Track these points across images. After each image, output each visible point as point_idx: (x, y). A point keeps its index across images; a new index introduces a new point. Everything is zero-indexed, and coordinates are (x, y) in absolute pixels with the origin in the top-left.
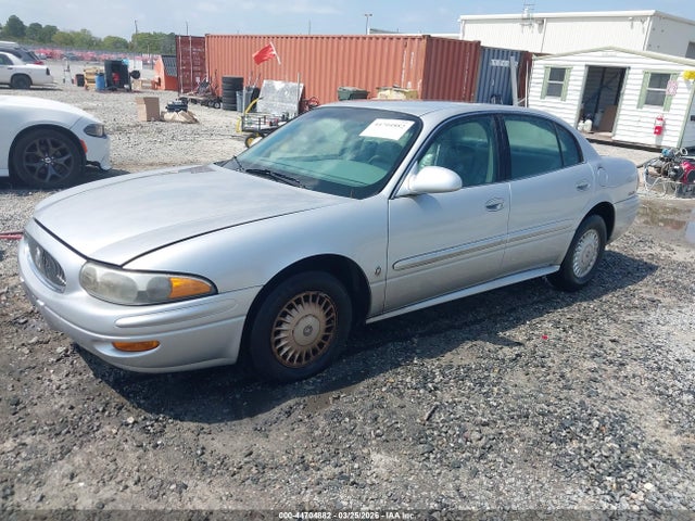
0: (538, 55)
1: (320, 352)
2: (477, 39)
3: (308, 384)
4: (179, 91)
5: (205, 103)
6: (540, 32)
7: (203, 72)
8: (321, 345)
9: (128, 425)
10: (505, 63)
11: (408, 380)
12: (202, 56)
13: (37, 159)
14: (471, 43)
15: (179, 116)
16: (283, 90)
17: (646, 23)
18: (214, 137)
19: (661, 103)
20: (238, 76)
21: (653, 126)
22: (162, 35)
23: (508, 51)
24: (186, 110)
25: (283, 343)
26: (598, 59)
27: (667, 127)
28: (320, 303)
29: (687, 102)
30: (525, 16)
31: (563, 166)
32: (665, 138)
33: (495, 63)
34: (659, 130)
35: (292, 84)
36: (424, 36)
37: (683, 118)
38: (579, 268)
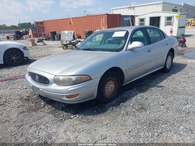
0: (136, 16)
1: (114, 94)
2: (120, 13)
3: (113, 102)
4: (37, 37)
5: (46, 40)
6: (133, 10)
7: (44, 31)
8: (114, 92)
9: (72, 118)
10: (128, 19)
11: (138, 98)
12: (43, 27)
13: (11, 58)
14: (118, 15)
15: (41, 44)
16: (68, 33)
17: (161, 5)
18: (53, 48)
19: (170, 25)
20: (54, 31)
21: (169, 31)
22: (26, 23)
23: (128, 16)
24: (42, 42)
25: (106, 92)
26: (152, 15)
27: (173, 31)
28: (113, 81)
29: (177, 23)
30: (129, 6)
31: (161, 39)
32: (173, 34)
33: (125, 19)
34: (171, 32)
35: (70, 31)
36: (106, 14)
37: (177, 28)
38: (168, 67)
